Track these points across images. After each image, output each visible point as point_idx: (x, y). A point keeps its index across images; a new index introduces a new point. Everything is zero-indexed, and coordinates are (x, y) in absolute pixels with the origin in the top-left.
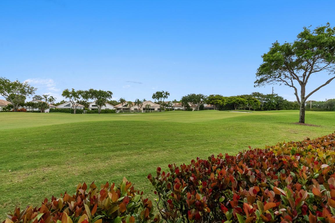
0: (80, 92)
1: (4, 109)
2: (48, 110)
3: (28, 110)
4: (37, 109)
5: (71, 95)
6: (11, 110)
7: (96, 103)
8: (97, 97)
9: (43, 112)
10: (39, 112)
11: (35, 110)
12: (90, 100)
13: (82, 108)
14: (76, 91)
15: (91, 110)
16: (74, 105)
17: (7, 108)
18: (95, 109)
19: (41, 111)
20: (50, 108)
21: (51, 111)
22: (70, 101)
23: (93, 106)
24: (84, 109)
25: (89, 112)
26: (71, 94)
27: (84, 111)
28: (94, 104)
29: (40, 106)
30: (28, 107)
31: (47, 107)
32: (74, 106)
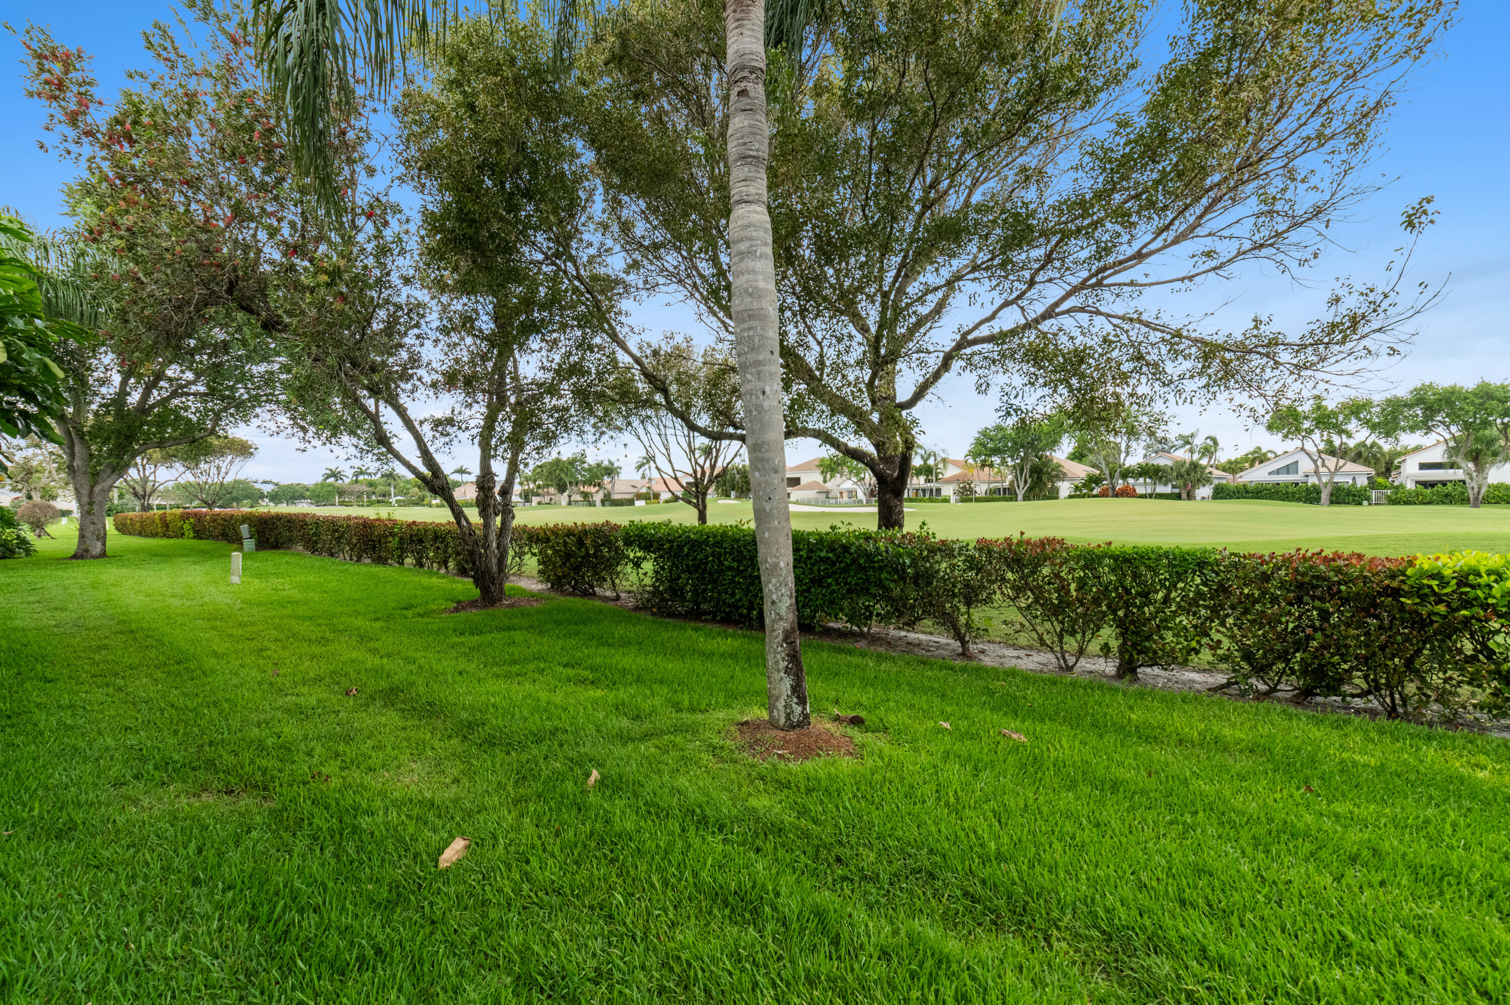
0: (1356, 409)
1: (1077, 488)
2: (1204, 491)
3: (1140, 490)
4: (1168, 489)
5: (1306, 425)
6: (1095, 492)
7: (1452, 451)
8: (1454, 417)
9: (1190, 496)
10: (1178, 497)
11: (1161, 489)
12: (1408, 439)
13: (1362, 482)
14: (1331, 404)
15: (1410, 486)
16: (1324, 465)
17: (1084, 485)
18: (1444, 484)
19: (1184, 496)
20: (1216, 482)
21: (1221, 493)
22: (1303, 449)
23: (1423, 466)
24: (1372, 484)
25: (1400, 499)
26: (1306, 418)
27: (1373, 494)
28: (1437, 455)
29: (1180, 476)
30: (1141, 480)
31: (1205, 480)
32: (1322, 470)
